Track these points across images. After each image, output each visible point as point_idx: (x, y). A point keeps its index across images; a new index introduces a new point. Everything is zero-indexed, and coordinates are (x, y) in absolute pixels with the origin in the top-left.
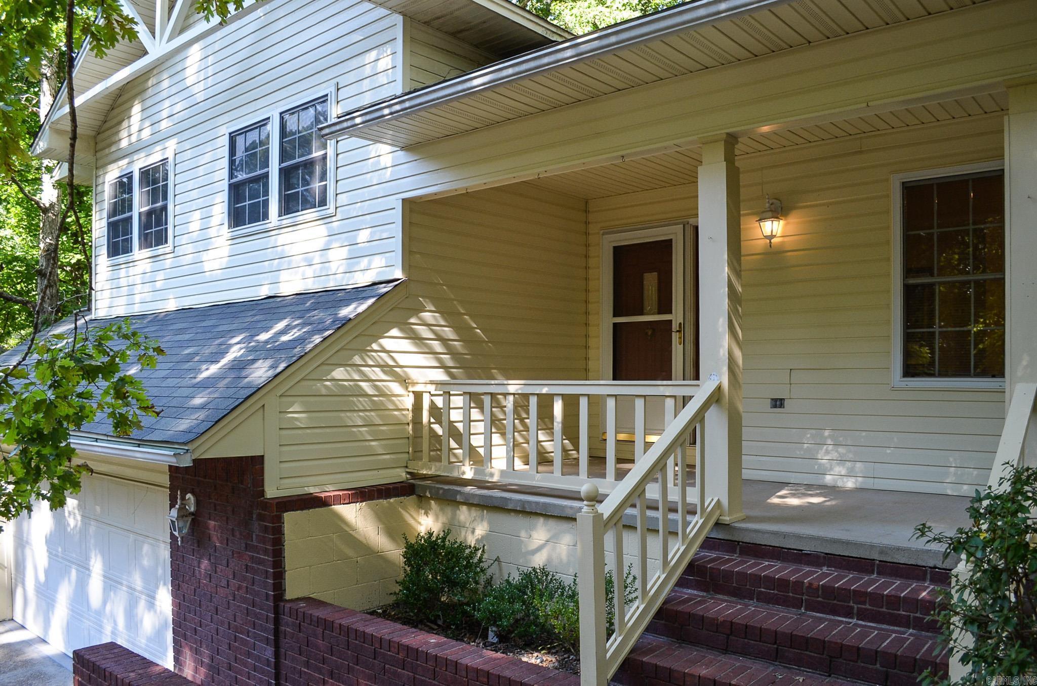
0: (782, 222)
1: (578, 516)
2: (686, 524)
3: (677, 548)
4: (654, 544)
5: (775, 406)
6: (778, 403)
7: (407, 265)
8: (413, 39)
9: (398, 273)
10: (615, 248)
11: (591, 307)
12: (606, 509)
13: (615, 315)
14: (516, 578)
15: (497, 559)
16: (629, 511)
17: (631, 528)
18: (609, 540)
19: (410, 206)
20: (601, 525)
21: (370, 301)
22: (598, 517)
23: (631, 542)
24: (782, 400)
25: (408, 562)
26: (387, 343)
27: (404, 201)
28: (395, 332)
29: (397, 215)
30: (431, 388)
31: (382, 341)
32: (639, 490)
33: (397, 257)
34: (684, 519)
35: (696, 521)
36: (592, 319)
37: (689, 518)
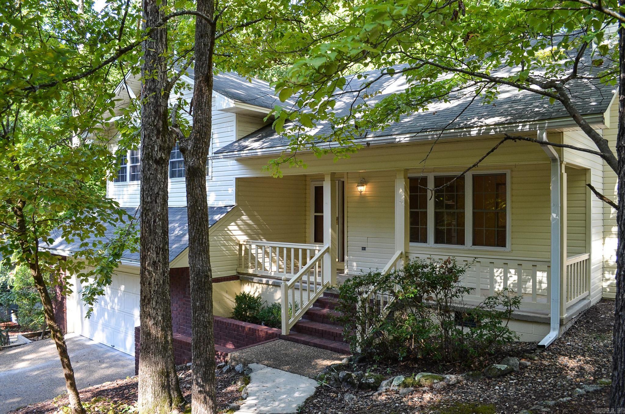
0: (365, 187)
1: (281, 285)
2: (316, 289)
3: (313, 295)
4: (305, 294)
5: (363, 250)
6: (364, 249)
7: (237, 200)
8: (239, 121)
9: (233, 203)
10: (315, 187)
11: (307, 209)
12: (289, 283)
13: (315, 212)
14: (270, 305)
15: (266, 301)
16: (297, 284)
17: (305, 290)
18: (290, 291)
19: (238, 180)
20: (287, 288)
21: (224, 215)
22: (286, 285)
23: (297, 293)
24: (365, 248)
25: (237, 302)
26: (230, 227)
27: (236, 178)
28: (233, 224)
29: (234, 182)
30: (245, 243)
31: (228, 227)
32: (300, 277)
33: (233, 197)
34: (316, 287)
35: (321, 287)
36: (307, 213)
37: (318, 286)
